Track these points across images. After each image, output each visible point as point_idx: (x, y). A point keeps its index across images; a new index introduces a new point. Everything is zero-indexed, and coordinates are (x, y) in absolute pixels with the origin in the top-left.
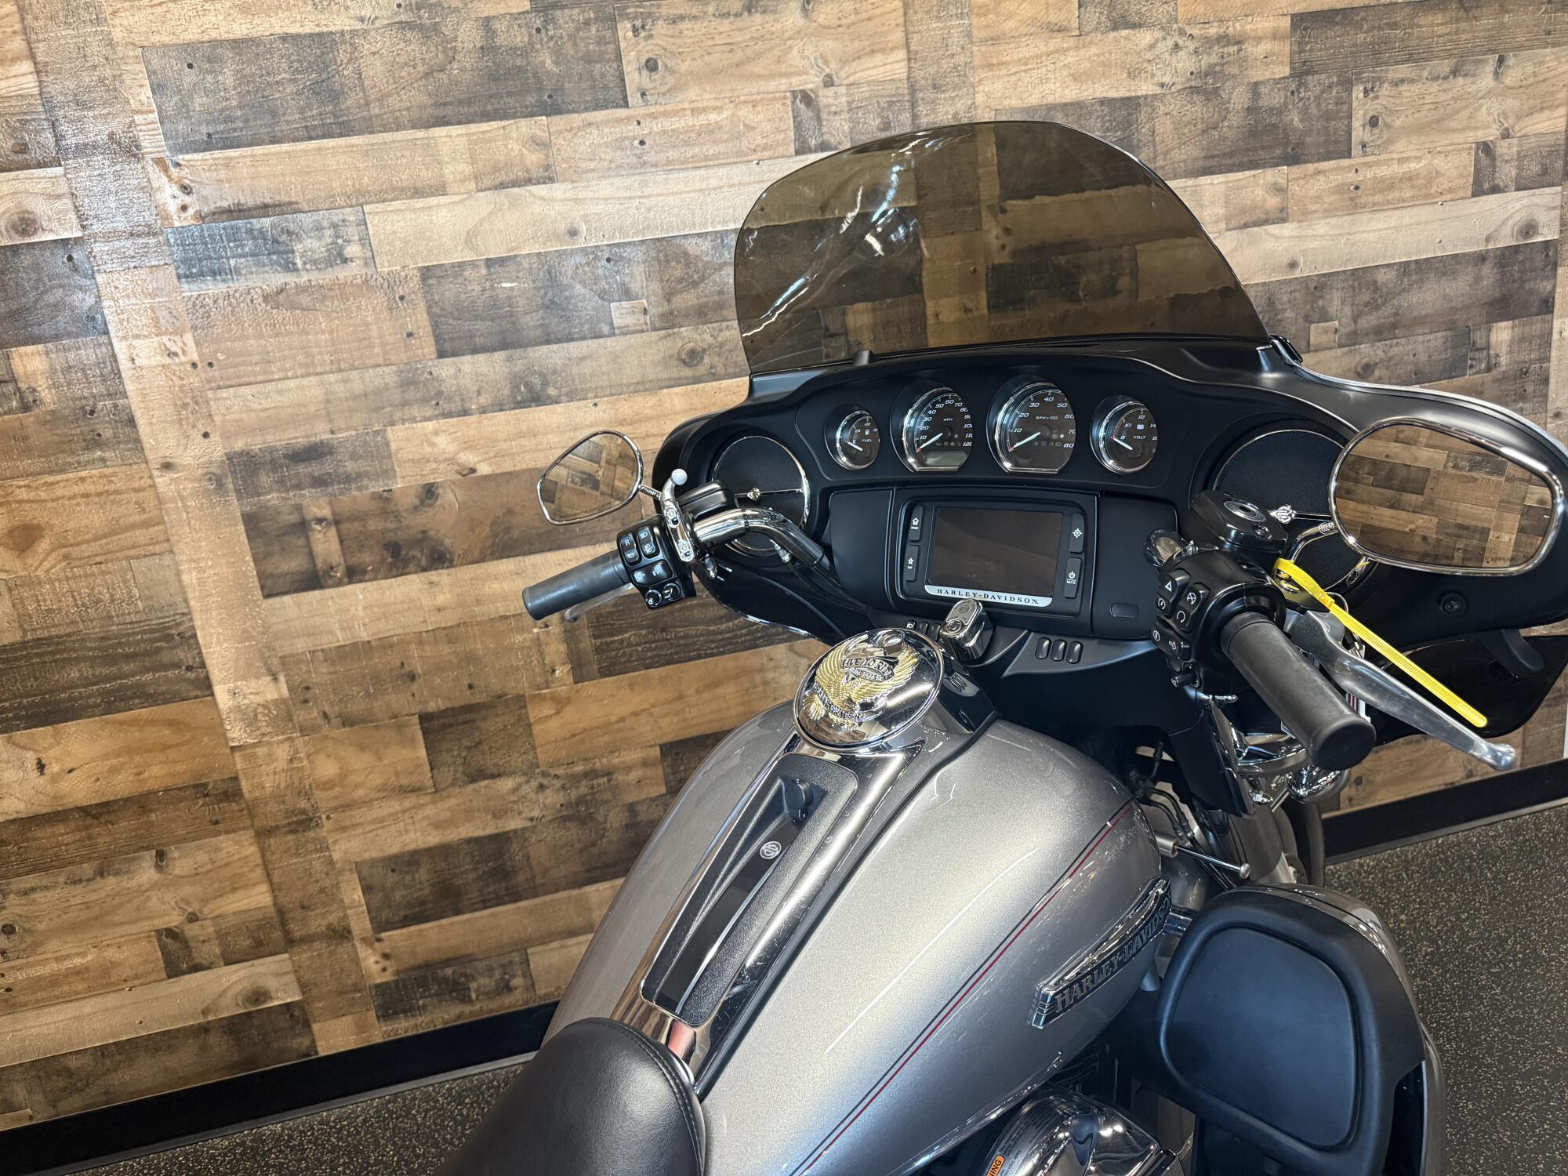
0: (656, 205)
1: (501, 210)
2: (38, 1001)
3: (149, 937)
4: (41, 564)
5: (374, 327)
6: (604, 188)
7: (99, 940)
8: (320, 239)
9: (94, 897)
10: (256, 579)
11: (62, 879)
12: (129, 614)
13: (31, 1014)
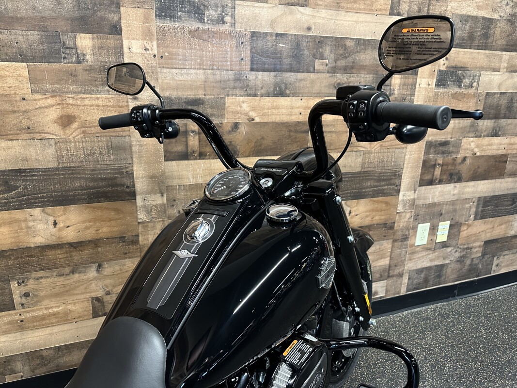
0: (340, 24)
1: (286, 14)
2: (34, 326)
3: (88, 300)
4: (72, 133)
5: (229, 53)
6: (323, 13)
7: (66, 301)
8: (216, 11)
9: (67, 282)
10: (163, 153)
11: (55, 274)
12: (107, 160)
13: (30, 332)
